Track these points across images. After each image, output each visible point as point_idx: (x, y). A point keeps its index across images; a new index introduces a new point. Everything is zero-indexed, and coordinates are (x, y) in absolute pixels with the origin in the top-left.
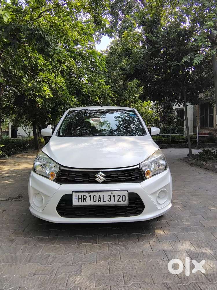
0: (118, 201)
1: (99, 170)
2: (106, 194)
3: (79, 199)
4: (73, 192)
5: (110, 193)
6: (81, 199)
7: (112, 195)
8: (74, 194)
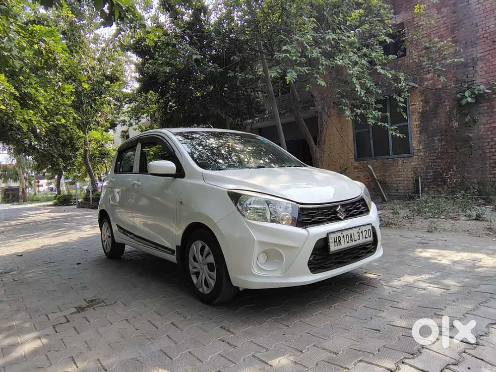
0: (366, 238)
1: (337, 204)
2: (355, 231)
3: (335, 242)
4: (328, 234)
5: (357, 229)
6: (336, 242)
7: (360, 231)
8: (330, 236)
